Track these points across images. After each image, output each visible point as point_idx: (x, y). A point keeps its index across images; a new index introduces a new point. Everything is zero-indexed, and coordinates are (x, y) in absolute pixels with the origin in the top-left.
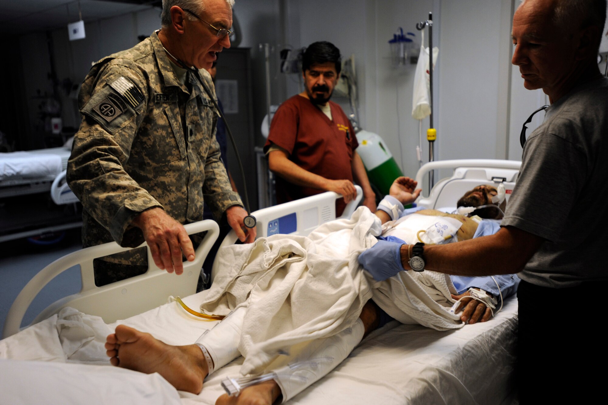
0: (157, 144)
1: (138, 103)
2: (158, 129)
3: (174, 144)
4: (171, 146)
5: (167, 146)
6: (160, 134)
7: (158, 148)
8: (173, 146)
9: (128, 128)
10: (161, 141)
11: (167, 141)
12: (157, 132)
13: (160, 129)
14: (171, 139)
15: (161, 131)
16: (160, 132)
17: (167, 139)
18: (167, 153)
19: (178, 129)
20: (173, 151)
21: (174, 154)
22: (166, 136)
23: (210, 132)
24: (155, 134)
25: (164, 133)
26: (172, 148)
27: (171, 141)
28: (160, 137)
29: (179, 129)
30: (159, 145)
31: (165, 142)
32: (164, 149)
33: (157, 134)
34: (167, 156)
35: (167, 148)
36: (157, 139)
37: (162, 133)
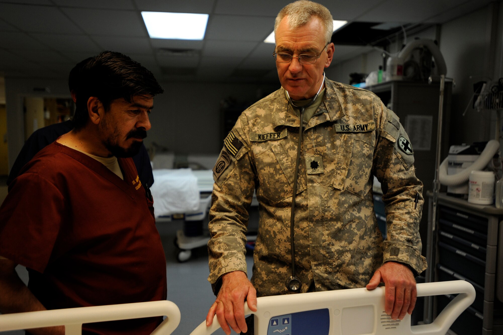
0: (267, 182)
1: (237, 150)
2: (265, 167)
3: (285, 181)
4: (281, 183)
5: (277, 183)
6: (268, 172)
7: (269, 185)
8: (284, 182)
9: (233, 177)
10: (270, 178)
11: (277, 178)
12: (265, 170)
13: (267, 167)
14: (281, 176)
15: (269, 169)
16: (267, 170)
17: (276, 176)
18: (279, 191)
19: (289, 165)
20: (285, 187)
21: (287, 190)
22: (274, 173)
23: (348, 162)
24: (262, 172)
25: (272, 170)
26: (283, 184)
27: (280, 178)
28: (268, 175)
29: (291, 164)
30: (268, 183)
31: (275, 179)
32: (274, 186)
33: (265, 172)
34: (280, 193)
35: (278, 185)
36: (266, 176)
37: (270, 171)
